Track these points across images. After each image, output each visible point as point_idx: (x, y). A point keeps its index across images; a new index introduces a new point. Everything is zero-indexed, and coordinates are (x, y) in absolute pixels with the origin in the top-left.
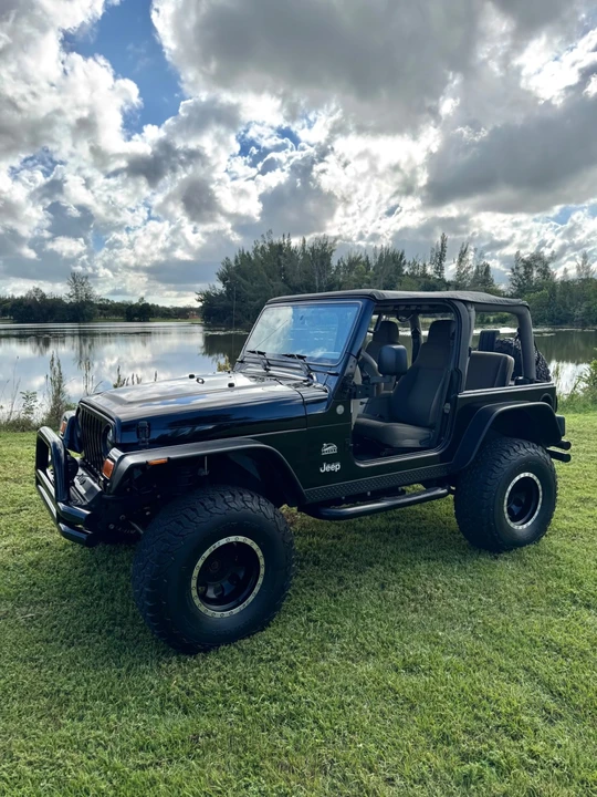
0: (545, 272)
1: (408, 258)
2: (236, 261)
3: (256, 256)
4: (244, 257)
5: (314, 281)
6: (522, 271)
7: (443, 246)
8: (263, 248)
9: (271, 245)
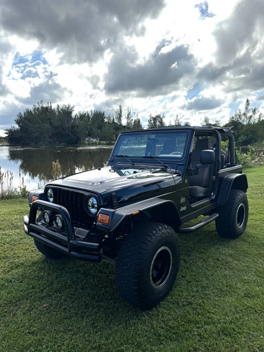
0: (161, 122)
1: (106, 115)
2: (25, 115)
3: (35, 112)
4: (28, 113)
5: (65, 124)
6: (152, 122)
7: (121, 111)
8: (38, 108)
9: (42, 107)
